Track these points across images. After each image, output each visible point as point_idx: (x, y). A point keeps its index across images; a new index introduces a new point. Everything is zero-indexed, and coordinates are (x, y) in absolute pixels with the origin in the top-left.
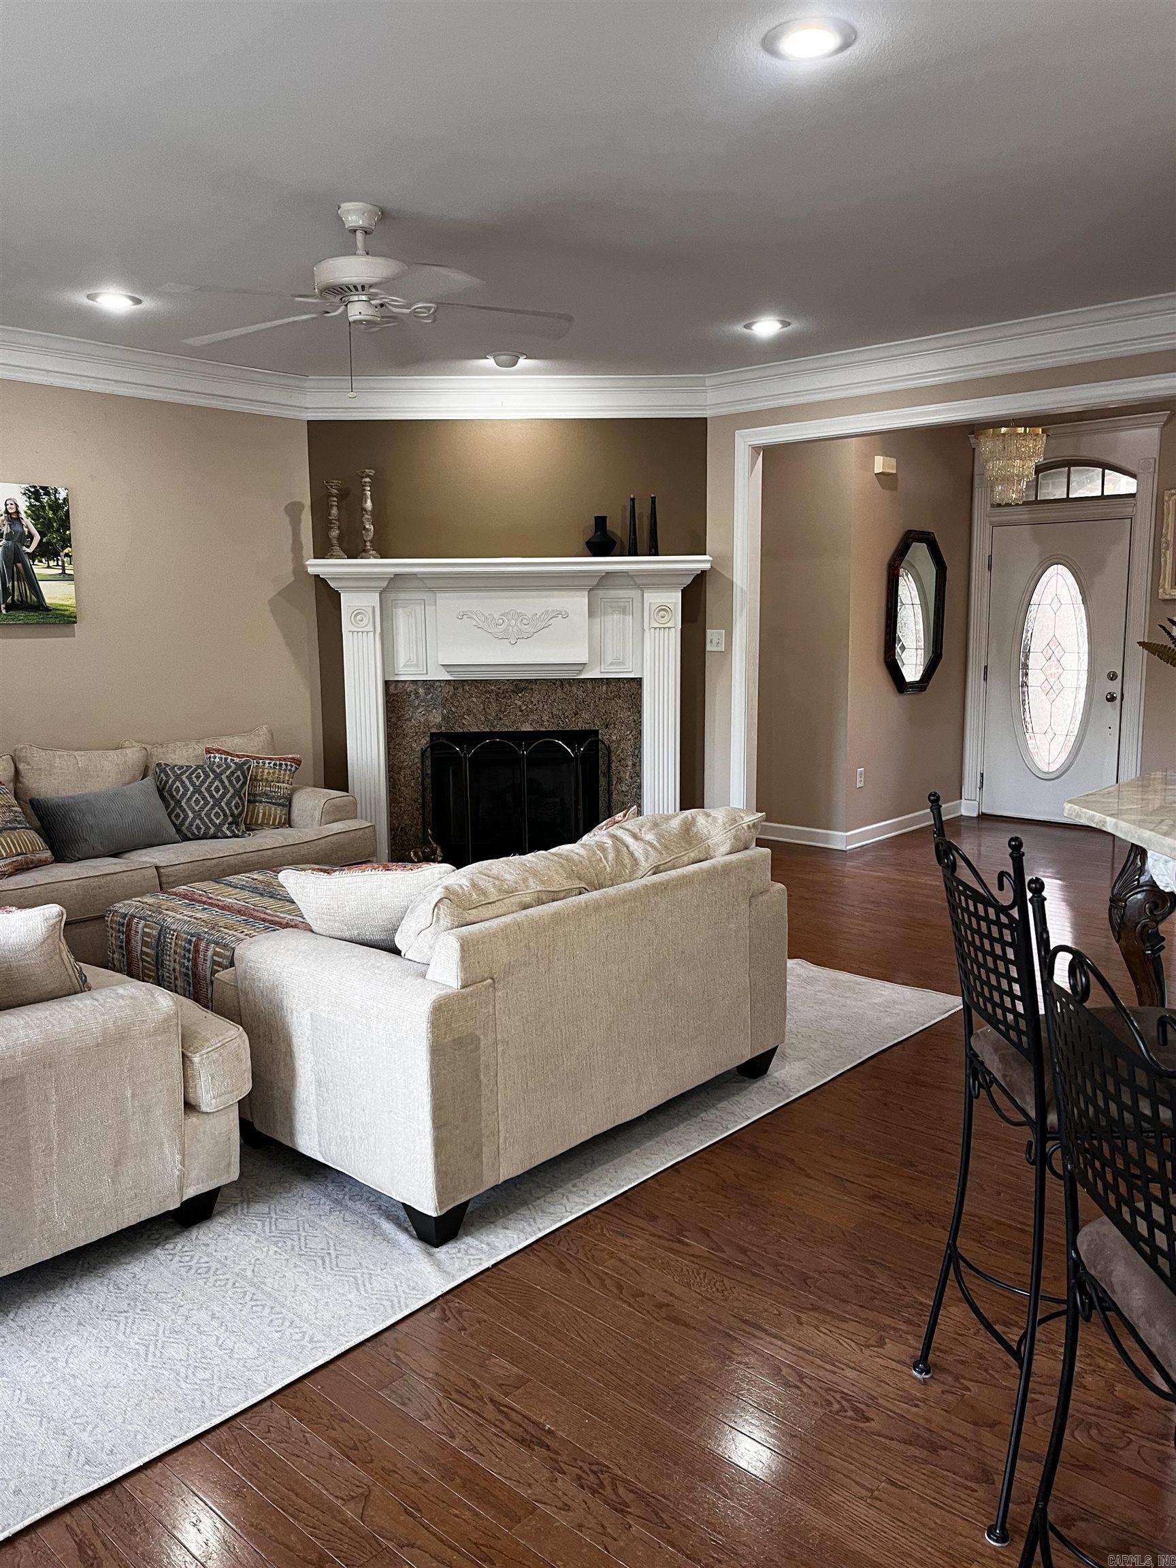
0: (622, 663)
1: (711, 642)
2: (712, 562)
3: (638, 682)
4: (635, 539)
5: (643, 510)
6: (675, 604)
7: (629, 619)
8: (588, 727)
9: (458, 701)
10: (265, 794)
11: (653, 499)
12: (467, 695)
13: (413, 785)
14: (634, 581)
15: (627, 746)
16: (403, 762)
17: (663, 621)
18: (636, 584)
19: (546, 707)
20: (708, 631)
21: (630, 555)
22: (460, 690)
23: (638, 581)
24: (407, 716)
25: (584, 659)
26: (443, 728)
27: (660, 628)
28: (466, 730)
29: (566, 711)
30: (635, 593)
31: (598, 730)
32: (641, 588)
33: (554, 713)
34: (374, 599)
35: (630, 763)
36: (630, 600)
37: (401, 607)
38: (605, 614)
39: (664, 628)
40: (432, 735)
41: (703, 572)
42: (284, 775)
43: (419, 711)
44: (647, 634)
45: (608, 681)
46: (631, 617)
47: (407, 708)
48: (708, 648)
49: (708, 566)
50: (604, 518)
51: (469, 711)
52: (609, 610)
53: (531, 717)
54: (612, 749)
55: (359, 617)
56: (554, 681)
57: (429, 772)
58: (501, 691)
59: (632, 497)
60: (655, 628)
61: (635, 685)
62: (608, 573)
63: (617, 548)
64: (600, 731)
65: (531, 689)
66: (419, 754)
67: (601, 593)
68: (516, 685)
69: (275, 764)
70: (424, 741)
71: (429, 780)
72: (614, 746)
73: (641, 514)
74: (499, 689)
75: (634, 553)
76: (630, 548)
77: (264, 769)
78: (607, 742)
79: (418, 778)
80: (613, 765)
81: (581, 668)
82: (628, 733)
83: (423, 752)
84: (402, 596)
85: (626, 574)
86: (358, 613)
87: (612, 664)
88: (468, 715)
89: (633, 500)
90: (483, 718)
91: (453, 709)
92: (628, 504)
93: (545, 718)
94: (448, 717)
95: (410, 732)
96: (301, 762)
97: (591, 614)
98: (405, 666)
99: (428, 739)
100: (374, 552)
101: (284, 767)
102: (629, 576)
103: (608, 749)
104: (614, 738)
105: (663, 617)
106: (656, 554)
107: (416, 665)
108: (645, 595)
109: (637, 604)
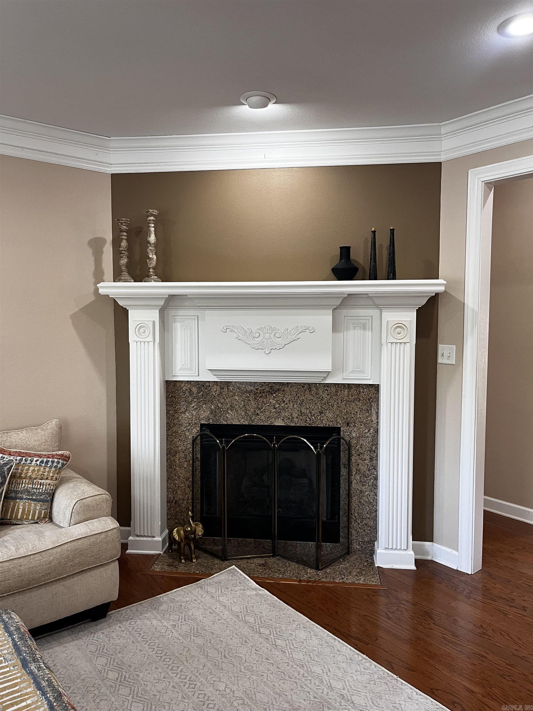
0: (362, 372)
1: (443, 355)
2: (446, 286)
3: (376, 388)
4: (375, 266)
5: (383, 241)
6: (411, 322)
7: (369, 334)
8: (331, 424)
9: (224, 398)
10: (28, 491)
11: (392, 231)
12: (231, 394)
13: (185, 466)
14: (374, 302)
15: (366, 443)
16: (178, 447)
17: (399, 336)
18: (375, 305)
19: (295, 406)
20: (440, 346)
21: (370, 279)
22: (226, 390)
23: (377, 301)
24: (182, 410)
25: (329, 368)
26: (211, 421)
27: (396, 343)
28: (229, 423)
29: (313, 410)
30: (374, 312)
31: (340, 428)
32: (380, 307)
33: (303, 411)
34: (155, 315)
35: (368, 458)
36: (370, 318)
37: (179, 322)
38: (348, 329)
39: (400, 343)
40: (202, 425)
41: (437, 294)
42: (49, 472)
43: (192, 406)
44: (384, 349)
45: (349, 386)
46: (370, 333)
47: (183, 403)
48: (440, 360)
49: (442, 289)
50: (348, 248)
51: (232, 407)
52: (351, 326)
53: (283, 414)
54: (352, 444)
55: (142, 330)
56: (303, 385)
57: (199, 456)
58: (259, 391)
59: (373, 229)
60: (392, 343)
61: (373, 390)
62: (350, 295)
63: (359, 273)
64: (342, 429)
65: (284, 391)
66: (190, 441)
67: (344, 312)
68: (271, 387)
69: (42, 462)
70: (196, 431)
71: (198, 463)
72: (354, 442)
73: (381, 245)
74: (257, 389)
75: (374, 277)
76: (370, 273)
77: (30, 467)
78: (347, 438)
79: (189, 461)
80: (353, 458)
81: (325, 375)
82: (367, 431)
83: (194, 440)
84: (181, 312)
85: (366, 296)
86: (140, 327)
87: (352, 372)
88: (231, 410)
89: (374, 232)
90: (243, 413)
91: (219, 405)
92: (370, 237)
93: (295, 415)
94: (215, 412)
95: (184, 422)
96: (69, 458)
97: (335, 328)
98: (180, 369)
99: (198, 429)
100: (155, 277)
101: (50, 464)
102: (369, 297)
103: (349, 444)
104: (354, 435)
105: (399, 334)
106: (394, 278)
107: (190, 369)
108: (383, 313)
109: (376, 323)
